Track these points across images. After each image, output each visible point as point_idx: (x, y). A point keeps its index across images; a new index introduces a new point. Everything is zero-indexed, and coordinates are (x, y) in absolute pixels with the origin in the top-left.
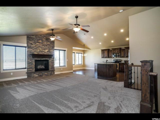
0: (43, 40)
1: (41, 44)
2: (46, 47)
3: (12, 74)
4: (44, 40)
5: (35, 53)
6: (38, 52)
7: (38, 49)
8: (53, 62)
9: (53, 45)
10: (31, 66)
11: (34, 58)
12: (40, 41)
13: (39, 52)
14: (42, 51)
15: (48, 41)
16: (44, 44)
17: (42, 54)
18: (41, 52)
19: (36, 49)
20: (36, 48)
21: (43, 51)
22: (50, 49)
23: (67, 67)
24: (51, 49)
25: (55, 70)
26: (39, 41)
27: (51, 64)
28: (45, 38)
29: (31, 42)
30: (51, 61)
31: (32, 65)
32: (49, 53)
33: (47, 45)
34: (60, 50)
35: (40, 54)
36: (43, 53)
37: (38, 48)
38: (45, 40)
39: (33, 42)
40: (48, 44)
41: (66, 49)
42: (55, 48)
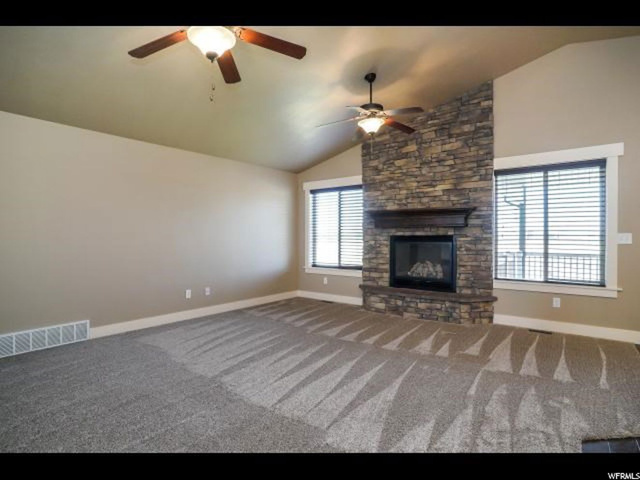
0: (425, 137)
1: (413, 159)
2: (440, 169)
3: (325, 281)
4: (428, 134)
5: (388, 208)
6: (400, 200)
7: (400, 189)
8: (480, 247)
9: (481, 147)
10: (374, 261)
11: (384, 228)
12: (412, 148)
13: (404, 202)
14: (418, 196)
15: (450, 136)
16: (427, 156)
17: (419, 207)
18: (413, 197)
19: (392, 187)
20: (392, 182)
21: (426, 195)
22: (462, 177)
23: (614, 295)
24: (469, 173)
25: (496, 299)
26: (404, 150)
27: (465, 258)
28: (434, 125)
29: (374, 163)
30: (470, 242)
31: (380, 256)
32: (455, 201)
33: (443, 155)
35: (410, 207)
36: (425, 200)
37: (403, 181)
38: (433, 135)
39: (382, 159)
40: (449, 153)
41: (612, 151)
42: (499, 163)
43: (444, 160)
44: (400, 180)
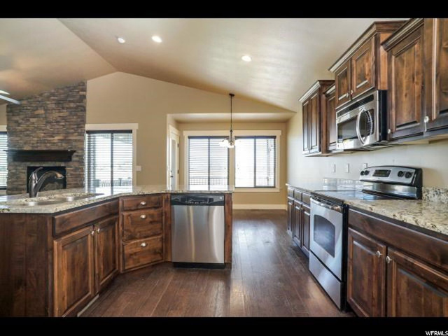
0: (49, 106)
1: (42, 119)
2: (57, 127)
4: (51, 105)
5: (25, 149)
6: (33, 144)
7: (33, 137)
8: (78, 173)
9: (79, 117)
10: (16, 183)
11: (23, 161)
12: (41, 112)
13: (35, 145)
14: (45, 142)
15: (63, 108)
16: (51, 118)
17: (45, 149)
18: (41, 143)
19: (28, 135)
20: (28, 132)
21: (49, 142)
22: (68, 133)
24: (72, 131)
26: (36, 113)
27: (70, 179)
28: (54, 100)
29: (16, 118)
30: (72, 170)
31: (19, 179)
32: (64, 146)
33: (59, 119)
34: (112, 132)
35: (39, 149)
36: (48, 145)
37: (35, 132)
38: (54, 106)
39: (22, 117)
40: (63, 118)
41: (134, 127)
42: (88, 127)
43: (59, 122)
44: (33, 131)
